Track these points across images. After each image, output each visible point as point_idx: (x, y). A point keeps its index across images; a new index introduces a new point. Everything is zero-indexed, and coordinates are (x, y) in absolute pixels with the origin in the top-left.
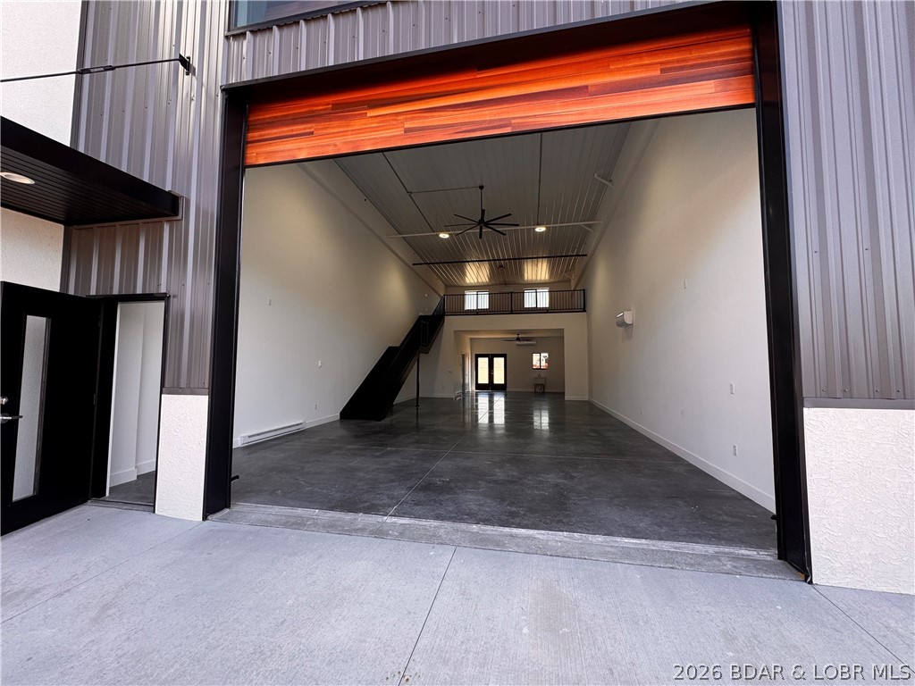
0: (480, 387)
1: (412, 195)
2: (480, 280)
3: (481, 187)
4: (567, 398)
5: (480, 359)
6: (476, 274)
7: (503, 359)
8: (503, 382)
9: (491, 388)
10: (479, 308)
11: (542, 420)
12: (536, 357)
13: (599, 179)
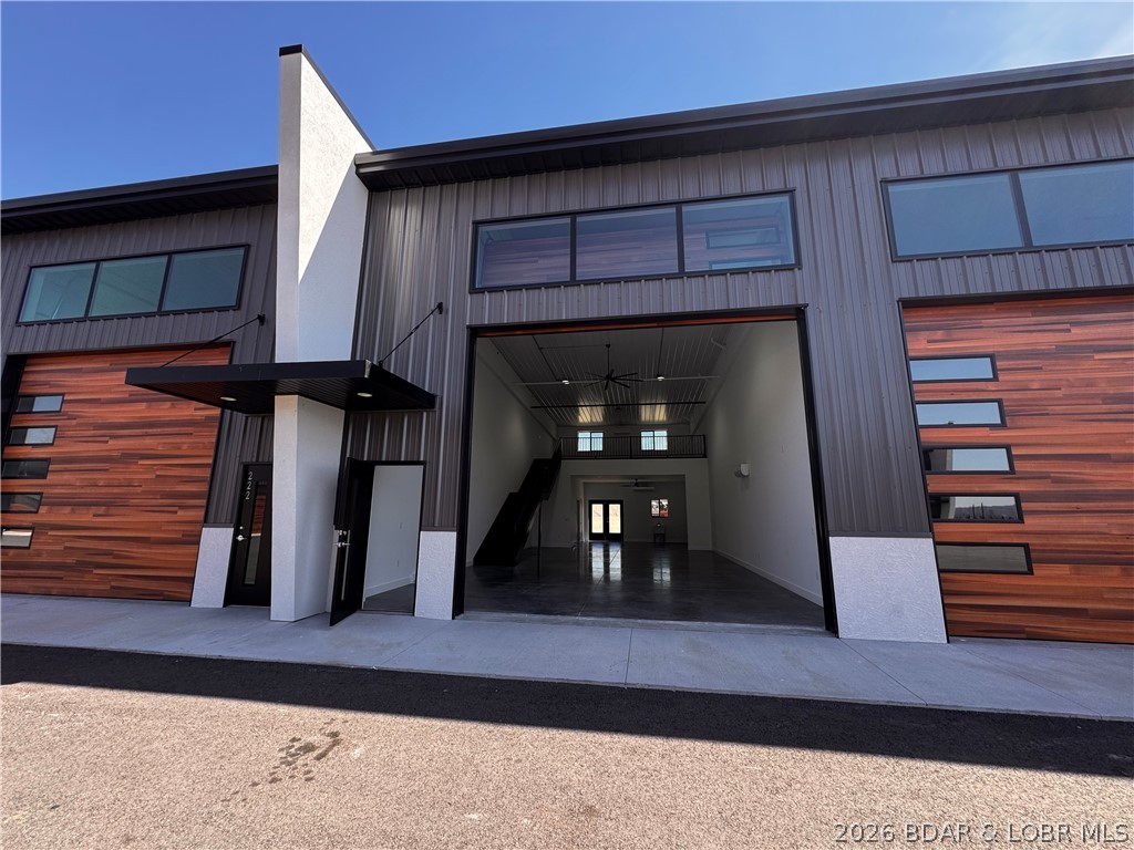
2: (594, 420)
3: (608, 346)
4: (690, 548)
5: (594, 506)
6: (590, 413)
8: (619, 532)
10: (593, 450)
11: (663, 575)
12: (655, 504)
13: (715, 343)
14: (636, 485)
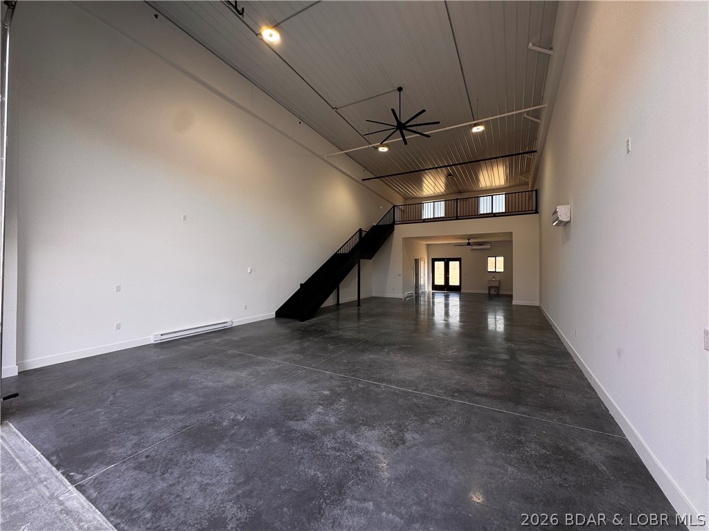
0: (436, 288)
1: (338, 110)
3: (400, 89)
4: (514, 302)
5: (436, 263)
6: (433, 185)
7: (458, 262)
8: (458, 284)
9: (447, 288)
10: (436, 216)
11: (497, 323)
12: (491, 260)
14: (469, 244)
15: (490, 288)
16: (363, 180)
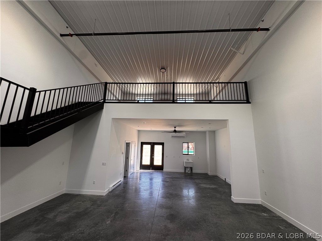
0: (143, 167)
5: (144, 146)
7: (161, 146)
8: (161, 164)
9: (152, 168)
14: (175, 131)
15: (185, 168)
16: (62, 35)
